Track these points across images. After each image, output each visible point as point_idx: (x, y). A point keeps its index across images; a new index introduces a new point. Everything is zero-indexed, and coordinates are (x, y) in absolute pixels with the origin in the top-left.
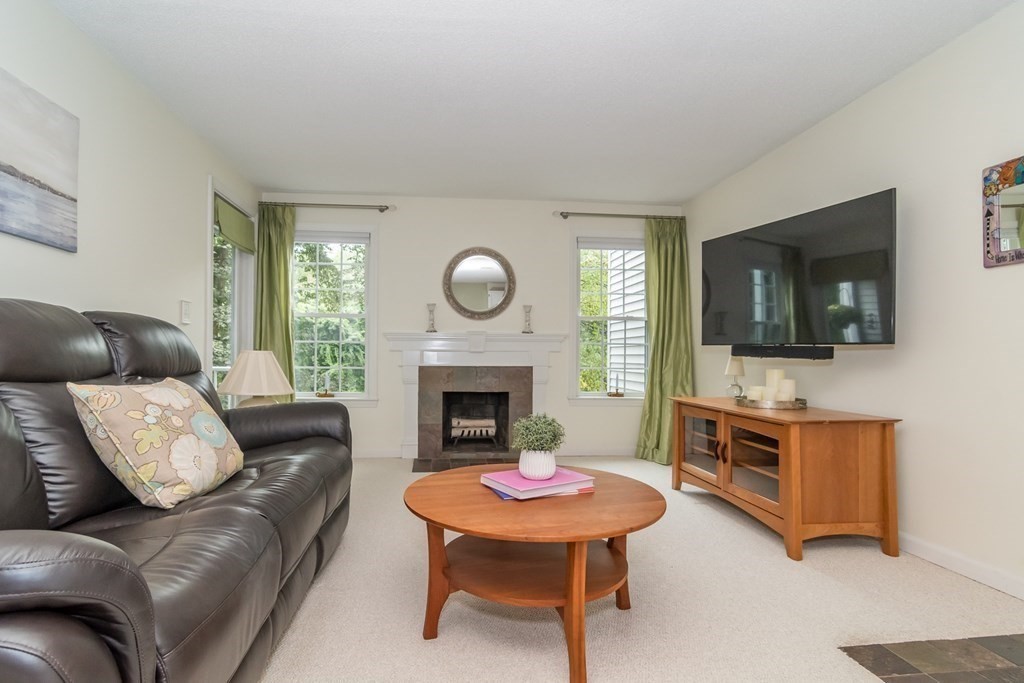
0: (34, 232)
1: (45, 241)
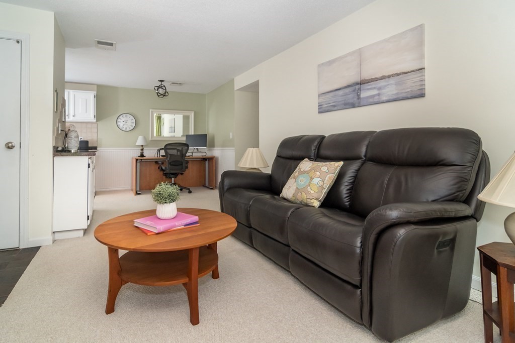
0: (395, 97)
1: (401, 99)
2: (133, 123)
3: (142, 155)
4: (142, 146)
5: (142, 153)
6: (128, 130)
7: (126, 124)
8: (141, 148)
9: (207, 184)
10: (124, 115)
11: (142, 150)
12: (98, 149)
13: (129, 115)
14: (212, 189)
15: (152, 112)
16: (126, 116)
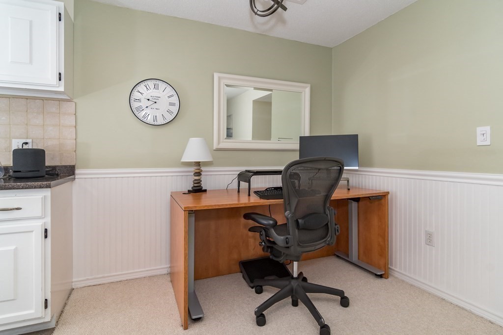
2: (172, 104)
3: (198, 190)
4: (198, 164)
5: (198, 182)
6: (160, 121)
7: (155, 106)
8: (193, 169)
9: (354, 256)
10: (151, 84)
11: (198, 174)
12: (77, 171)
13: (162, 86)
14: (381, 276)
15: (220, 78)
16: (156, 87)
